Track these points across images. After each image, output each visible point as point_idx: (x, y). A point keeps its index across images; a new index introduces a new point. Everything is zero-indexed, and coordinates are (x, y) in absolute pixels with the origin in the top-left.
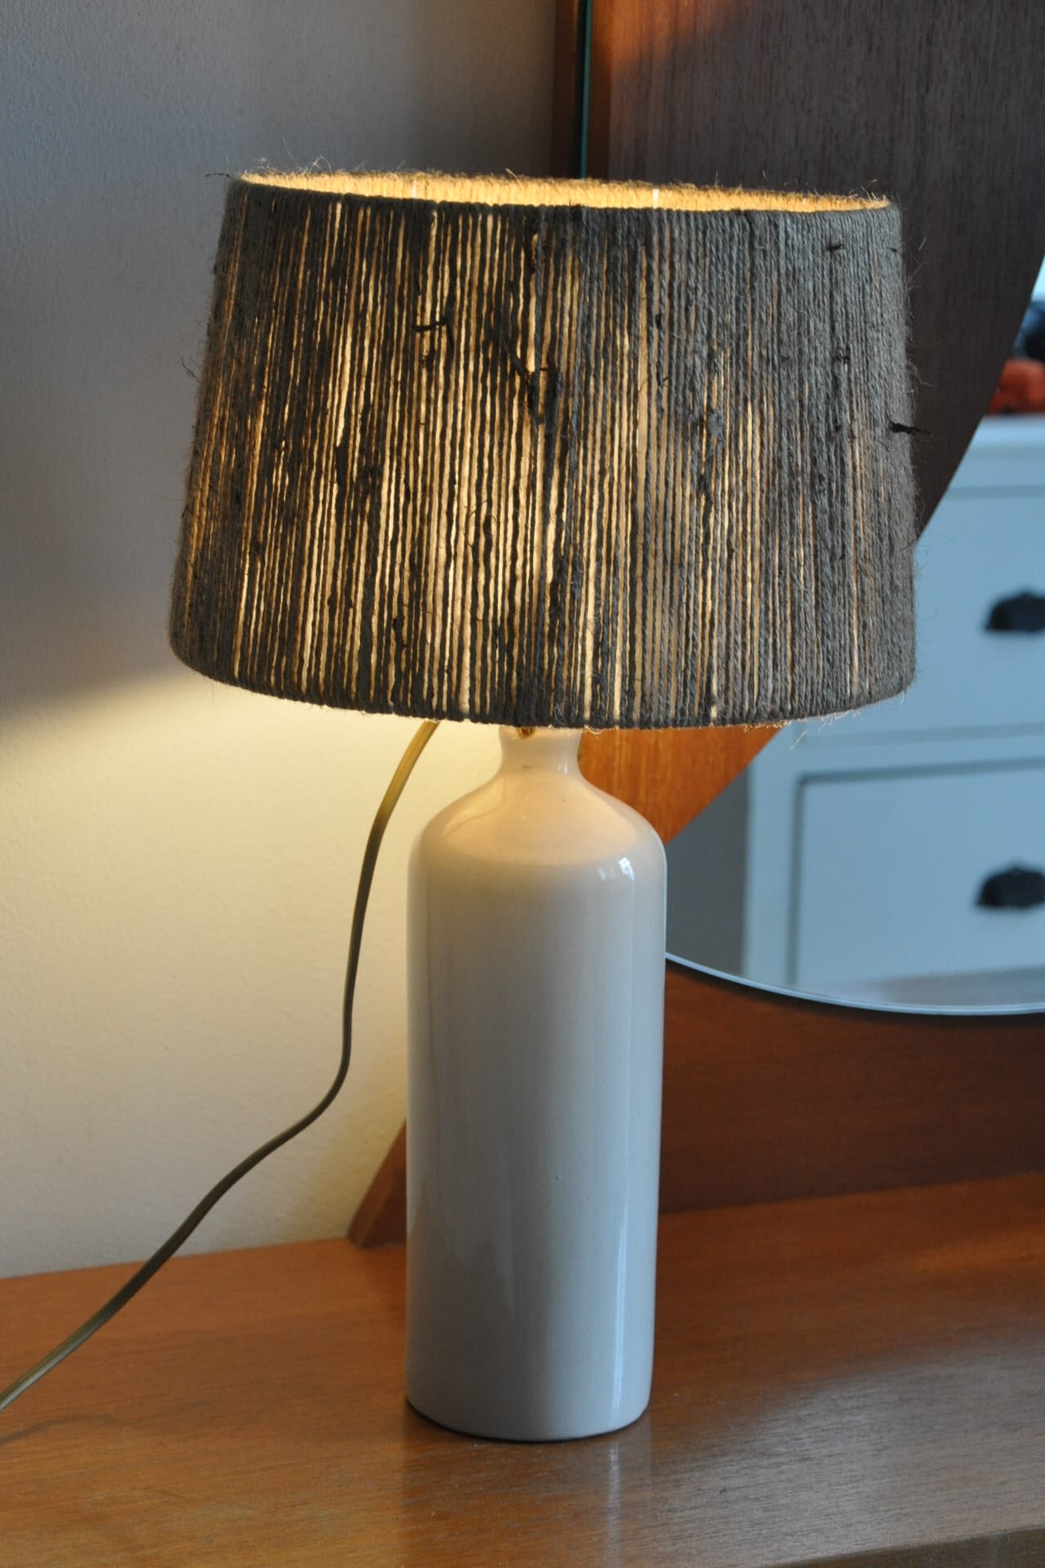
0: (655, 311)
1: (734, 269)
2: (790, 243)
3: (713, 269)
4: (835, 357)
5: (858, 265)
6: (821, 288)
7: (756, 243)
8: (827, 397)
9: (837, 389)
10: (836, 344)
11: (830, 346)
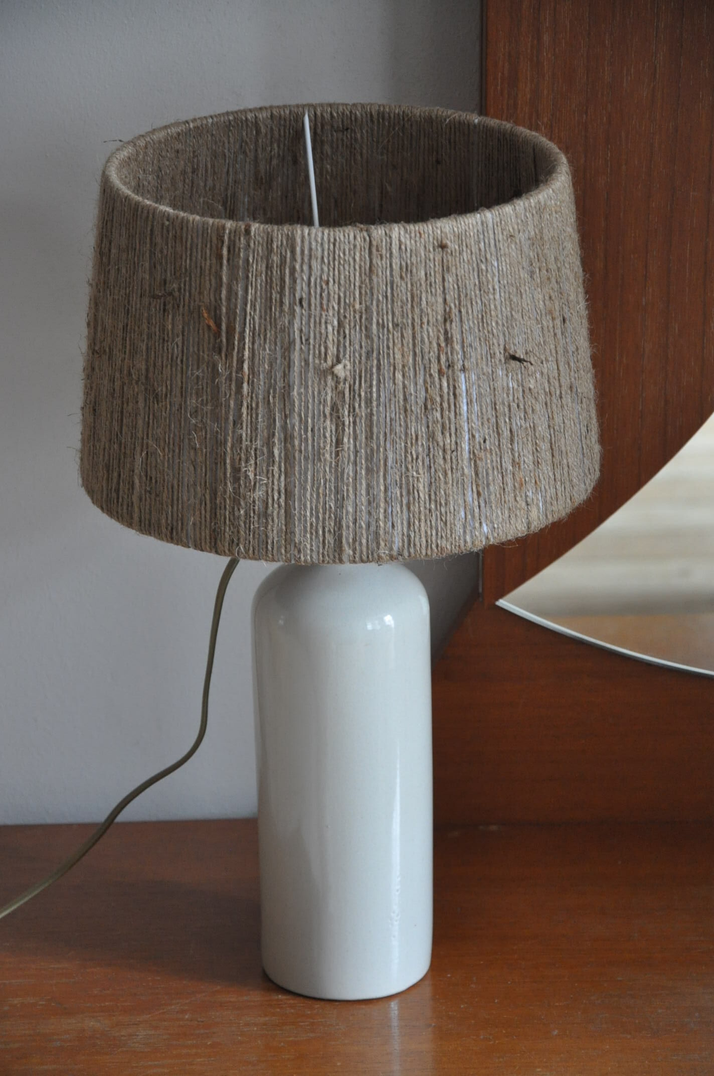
0: (298, 296)
1: (357, 267)
2: (403, 247)
3: (342, 268)
4: (447, 318)
5: (472, 253)
6: (433, 274)
7: (374, 250)
8: (439, 345)
9: (448, 340)
10: (448, 309)
11: (442, 312)
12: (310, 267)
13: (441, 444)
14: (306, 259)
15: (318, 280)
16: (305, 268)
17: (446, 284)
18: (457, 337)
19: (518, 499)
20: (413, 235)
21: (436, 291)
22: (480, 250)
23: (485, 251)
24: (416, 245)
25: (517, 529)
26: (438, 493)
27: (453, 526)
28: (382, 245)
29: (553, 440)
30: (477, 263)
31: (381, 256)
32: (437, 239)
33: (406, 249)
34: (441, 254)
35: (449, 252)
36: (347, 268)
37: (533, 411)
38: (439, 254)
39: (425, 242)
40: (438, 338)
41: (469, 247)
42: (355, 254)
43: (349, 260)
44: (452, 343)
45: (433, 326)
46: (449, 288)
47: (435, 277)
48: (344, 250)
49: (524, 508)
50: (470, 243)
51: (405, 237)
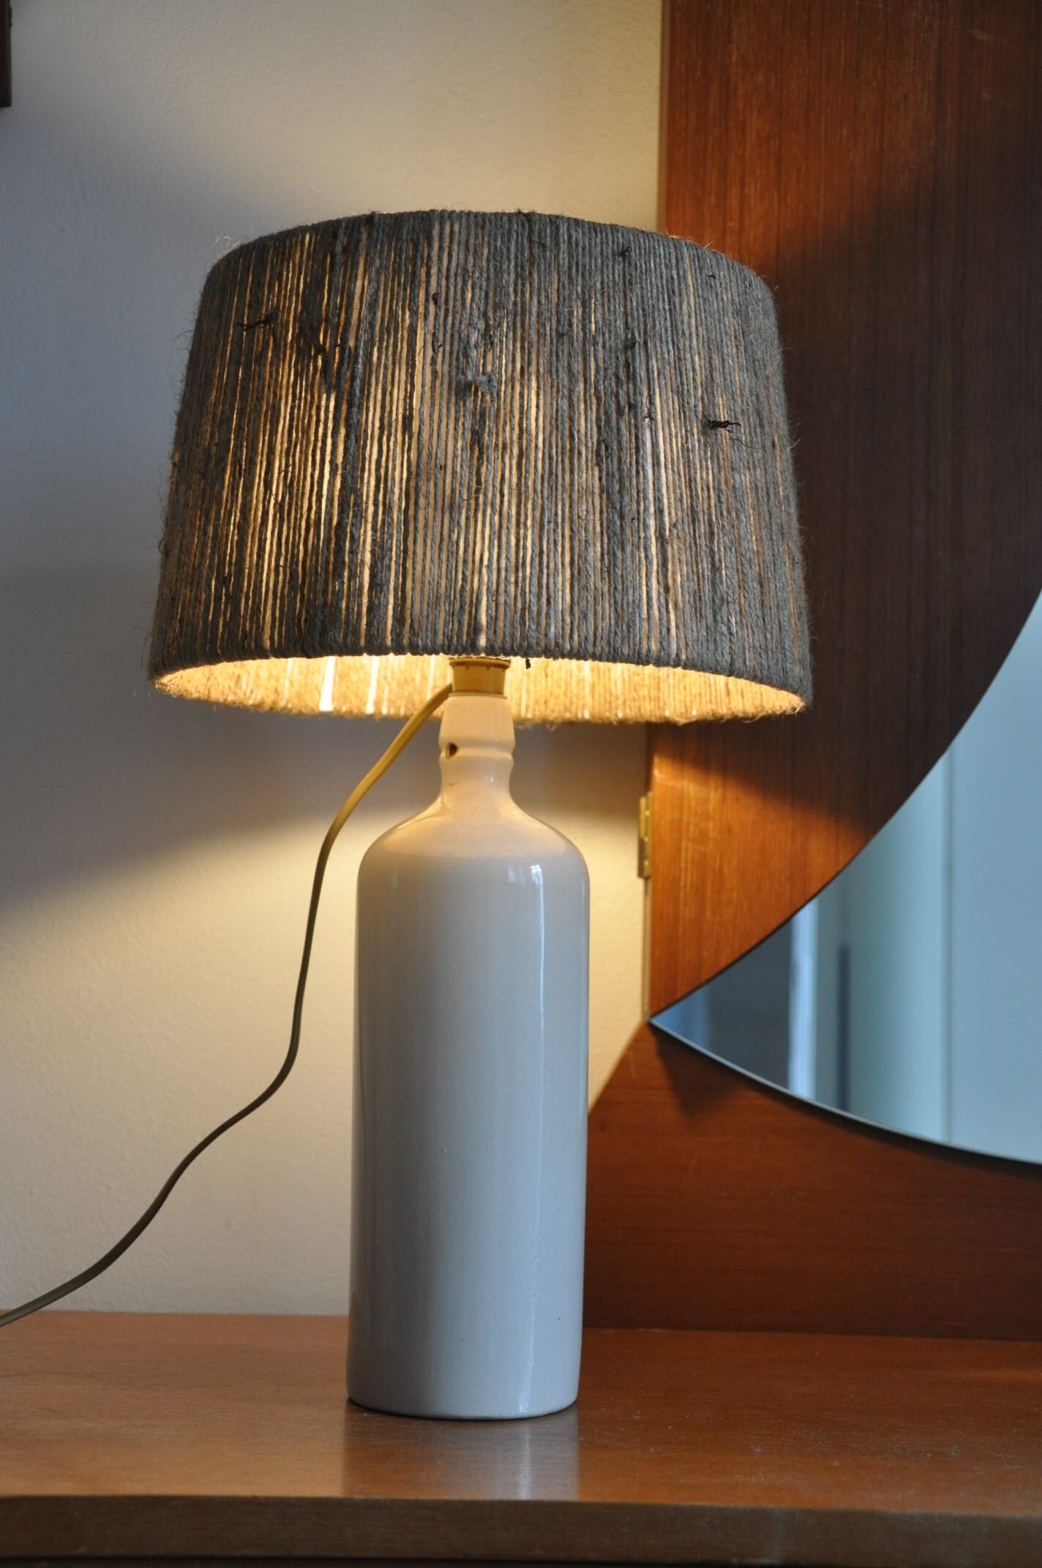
0: (433, 290)
1: (512, 257)
2: (574, 240)
3: (491, 258)
4: (630, 345)
5: (662, 278)
6: (611, 285)
7: (535, 238)
8: (617, 377)
9: (631, 377)
10: (629, 336)
11: (623, 337)
13: (618, 506)
14: (446, 244)
15: (460, 271)
16: (445, 253)
17: (629, 304)
18: (641, 372)
19: (719, 618)
20: (586, 230)
21: (615, 307)
22: (672, 278)
23: (679, 282)
24: (590, 244)
25: (716, 660)
26: (612, 571)
27: (631, 623)
28: (546, 232)
29: (762, 573)
30: (668, 292)
31: (544, 246)
32: (618, 244)
33: (577, 245)
34: (622, 265)
35: (633, 263)
36: (499, 259)
37: (738, 517)
38: (619, 264)
39: (602, 243)
40: (617, 368)
41: (658, 269)
42: (509, 241)
43: (500, 248)
44: (635, 378)
45: (610, 350)
46: (632, 309)
47: (614, 290)
48: (495, 234)
49: (725, 636)
50: (660, 264)
51: (576, 231)
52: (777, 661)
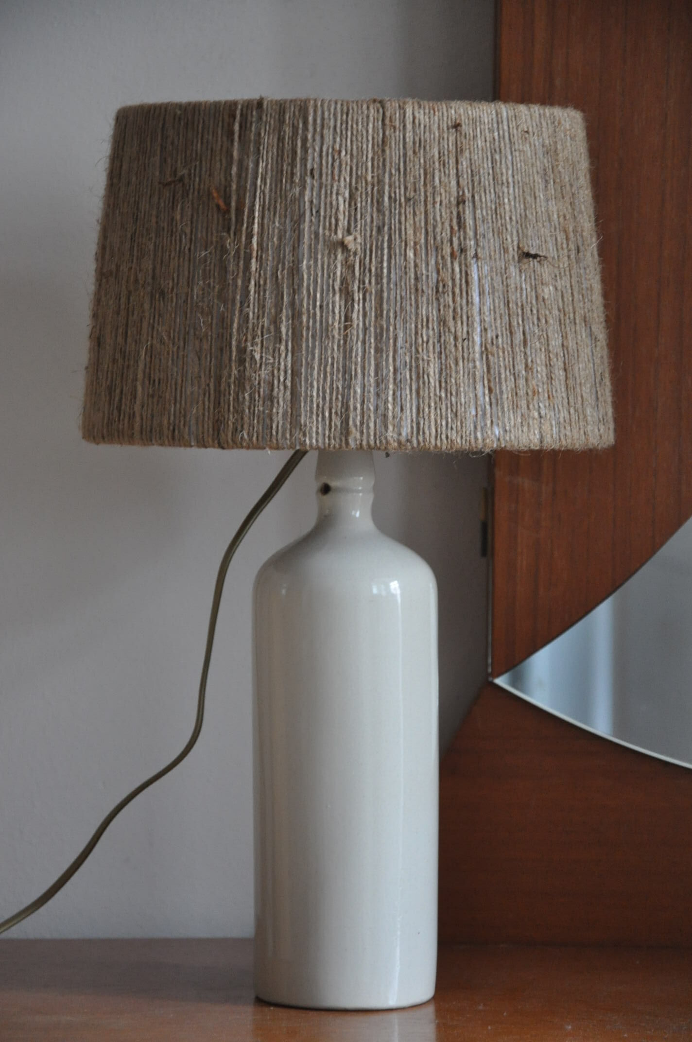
1: (370, 138)
2: (417, 121)
3: (354, 139)
4: (460, 201)
5: (486, 141)
6: (446, 153)
7: (387, 121)
8: (452, 228)
9: (461, 224)
10: (461, 193)
11: (455, 194)
12: (322, 137)
13: (453, 330)
14: (318, 129)
15: (330, 150)
16: (318, 138)
17: (460, 167)
18: (469, 222)
19: (531, 406)
20: (427, 111)
21: (449, 171)
22: (494, 139)
23: (499, 141)
24: (430, 122)
25: (530, 439)
26: (448, 382)
27: (463, 420)
28: (395, 117)
29: (567, 362)
30: (491, 152)
31: (395, 128)
32: (452, 119)
33: (420, 124)
34: (455, 135)
35: (463, 133)
36: (360, 139)
37: (546, 322)
38: (453, 134)
39: (439, 120)
40: (451, 220)
41: (483, 134)
42: (368, 125)
43: (361, 131)
44: (465, 228)
45: (446, 207)
46: (462, 171)
47: (449, 157)
48: (357, 120)
49: (536, 419)
50: (485, 130)
51: (419, 112)
52: (580, 429)
